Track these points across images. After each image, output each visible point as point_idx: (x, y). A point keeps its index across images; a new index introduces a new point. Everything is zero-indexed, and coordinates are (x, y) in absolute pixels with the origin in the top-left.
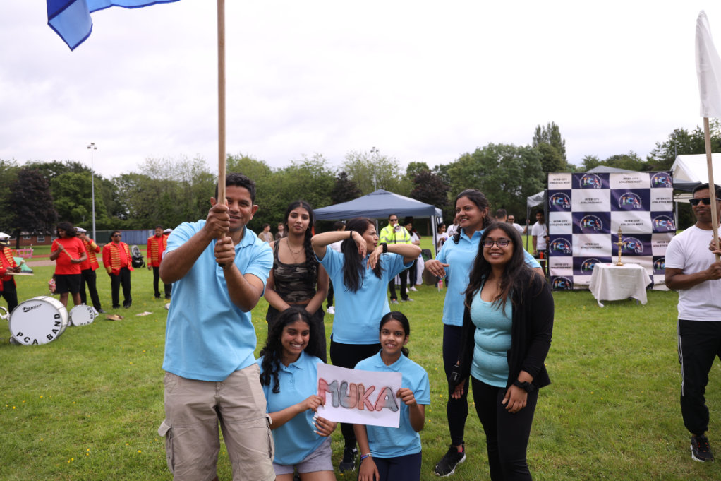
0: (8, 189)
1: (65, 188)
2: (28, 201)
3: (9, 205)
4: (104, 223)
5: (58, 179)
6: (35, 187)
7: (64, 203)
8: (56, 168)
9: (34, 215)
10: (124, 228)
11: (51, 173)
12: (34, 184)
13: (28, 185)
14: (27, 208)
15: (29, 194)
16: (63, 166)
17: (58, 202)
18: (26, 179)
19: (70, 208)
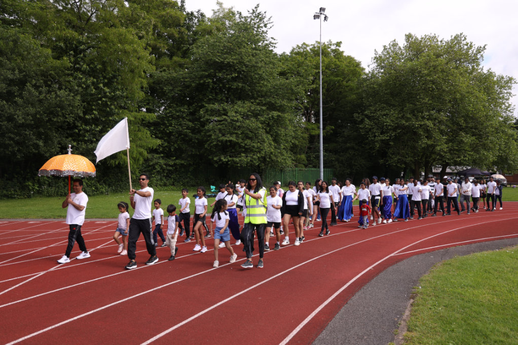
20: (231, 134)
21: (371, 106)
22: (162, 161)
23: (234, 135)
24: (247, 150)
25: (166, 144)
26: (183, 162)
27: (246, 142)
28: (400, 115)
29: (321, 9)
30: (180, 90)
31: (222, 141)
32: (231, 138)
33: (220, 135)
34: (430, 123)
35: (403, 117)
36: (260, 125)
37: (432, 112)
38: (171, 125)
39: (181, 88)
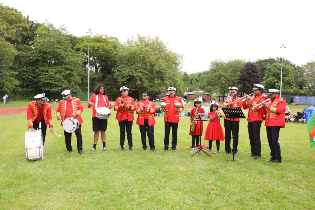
0: (239, 72)
1: (273, 72)
2: (248, 78)
3: (239, 81)
4: (288, 91)
5: (270, 67)
6: (252, 71)
7: (272, 80)
8: (271, 62)
9: (250, 86)
10: (301, 95)
11: (267, 64)
12: (252, 70)
13: (249, 70)
14: (247, 82)
15: (249, 75)
16: (274, 60)
17: (269, 79)
18: (248, 67)
19: (275, 83)
20: (50, 80)
21: (119, 65)
22: (20, 90)
23: (51, 80)
24: (56, 86)
25: (22, 83)
26: (29, 90)
27: (56, 83)
28: (130, 71)
29: (89, 29)
30: (28, 61)
31: (45, 82)
32: (49, 82)
33: (45, 80)
34: (141, 75)
35: (131, 71)
36: (61, 77)
37: (142, 70)
38: (24, 75)
39: (28, 60)
